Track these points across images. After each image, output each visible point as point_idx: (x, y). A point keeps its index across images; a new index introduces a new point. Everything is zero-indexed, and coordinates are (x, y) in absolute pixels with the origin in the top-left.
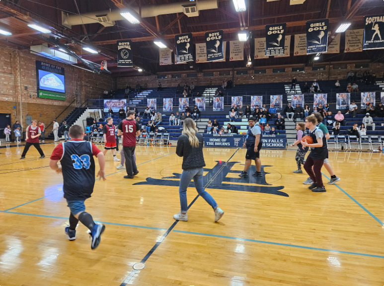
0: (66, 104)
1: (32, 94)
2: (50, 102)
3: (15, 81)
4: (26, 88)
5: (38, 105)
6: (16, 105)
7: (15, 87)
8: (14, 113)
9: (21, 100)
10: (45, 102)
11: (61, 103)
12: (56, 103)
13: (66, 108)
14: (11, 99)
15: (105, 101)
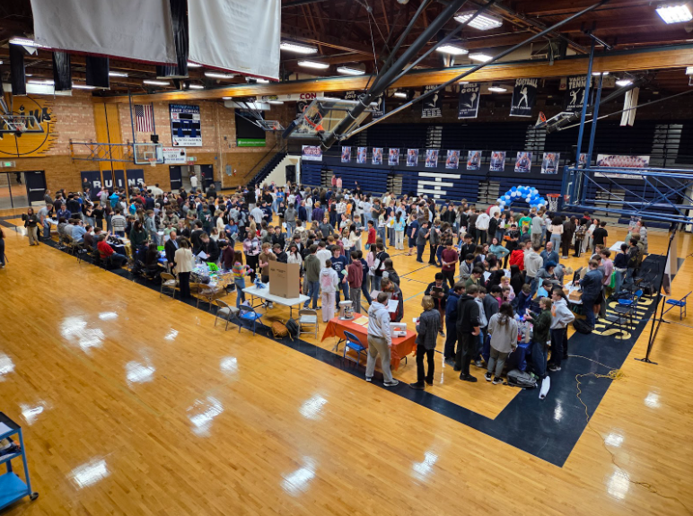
0: (267, 150)
1: (231, 143)
2: (249, 150)
3: (216, 132)
4: (225, 138)
5: (237, 153)
6: (216, 156)
7: (216, 138)
8: (215, 164)
9: (222, 151)
10: (245, 150)
11: (261, 150)
12: (255, 150)
13: (267, 154)
14: (212, 150)
15: (304, 147)
